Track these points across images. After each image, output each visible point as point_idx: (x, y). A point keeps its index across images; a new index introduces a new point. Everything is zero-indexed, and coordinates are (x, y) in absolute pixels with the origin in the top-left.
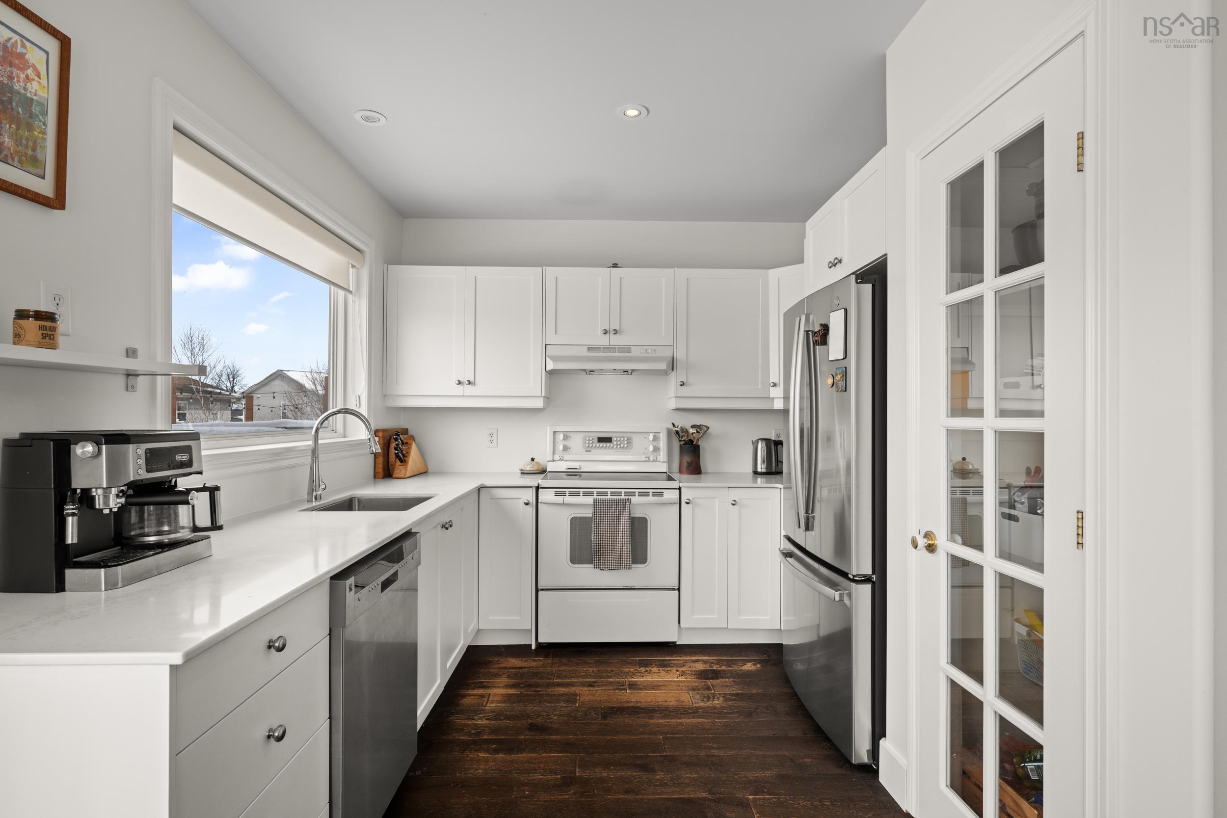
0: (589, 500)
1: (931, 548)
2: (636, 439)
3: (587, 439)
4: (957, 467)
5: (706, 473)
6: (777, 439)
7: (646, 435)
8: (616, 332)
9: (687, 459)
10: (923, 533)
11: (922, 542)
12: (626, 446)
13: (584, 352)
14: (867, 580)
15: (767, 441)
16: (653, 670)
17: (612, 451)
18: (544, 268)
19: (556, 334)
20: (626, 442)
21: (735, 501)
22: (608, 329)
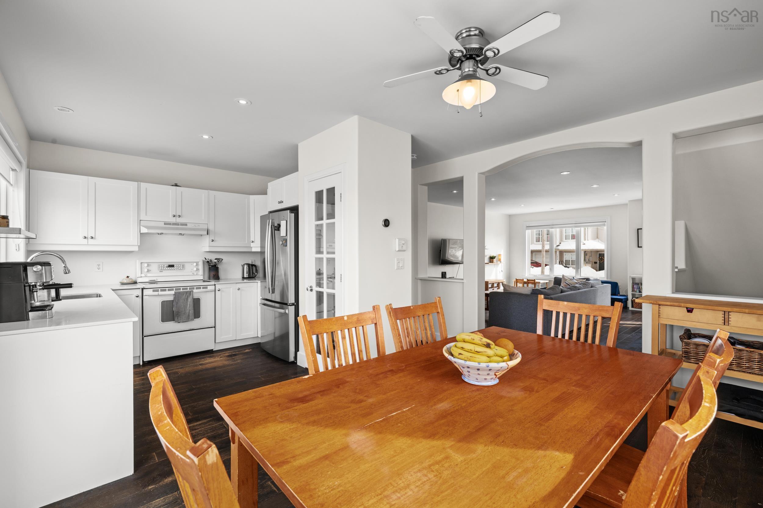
0: (173, 292)
1: (311, 290)
2: (187, 266)
3: (161, 266)
4: (318, 272)
5: (222, 279)
6: (252, 264)
7: (192, 263)
8: (179, 216)
9: (212, 273)
10: (309, 286)
11: (309, 289)
12: (182, 268)
13: (162, 225)
14: (293, 304)
15: (248, 265)
16: (207, 359)
17: (175, 271)
18: (139, 183)
19: (146, 215)
20: (182, 267)
21: (239, 288)
22: (175, 215)
